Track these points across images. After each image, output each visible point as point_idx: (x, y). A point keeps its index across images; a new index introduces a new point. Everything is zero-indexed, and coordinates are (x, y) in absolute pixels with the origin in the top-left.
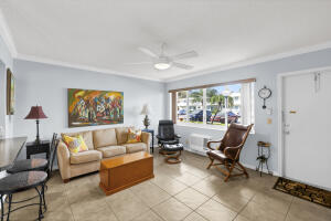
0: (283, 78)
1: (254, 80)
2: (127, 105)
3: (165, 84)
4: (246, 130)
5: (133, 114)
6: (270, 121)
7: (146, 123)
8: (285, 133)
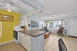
0: (69, 20)
1: (64, 20)
2: (39, 24)
3: (44, 20)
4: (63, 28)
5: (40, 25)
6: (67, 27)
7: (42, 27)
8: (69, 28)
